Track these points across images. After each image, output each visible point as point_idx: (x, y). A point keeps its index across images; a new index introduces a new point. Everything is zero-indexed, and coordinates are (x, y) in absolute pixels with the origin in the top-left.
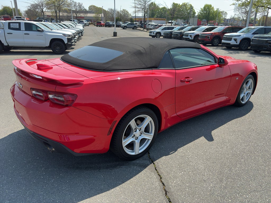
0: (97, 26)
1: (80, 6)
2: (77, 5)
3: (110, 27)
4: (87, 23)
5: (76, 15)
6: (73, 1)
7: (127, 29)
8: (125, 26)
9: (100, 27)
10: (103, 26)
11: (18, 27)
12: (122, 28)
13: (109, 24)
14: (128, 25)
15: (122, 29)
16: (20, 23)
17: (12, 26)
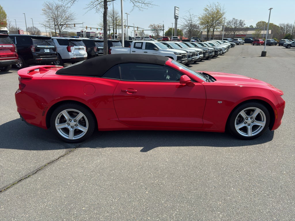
0: (253, 45)
1: (241, 23)
2: (238, 22)
3: (271, 46)
4: (241, 42)
5: (234, 33)
6: (234, 19)
7: (291, 48)
8: (289, 45)
9: (257, 45)
10: (261, 45)
11: (140, 46)
12: (284, 46)
13: (269, 43)
14: (293, 43)
15: (285, 48)
16: (142, 43)
17: (137, 45)
